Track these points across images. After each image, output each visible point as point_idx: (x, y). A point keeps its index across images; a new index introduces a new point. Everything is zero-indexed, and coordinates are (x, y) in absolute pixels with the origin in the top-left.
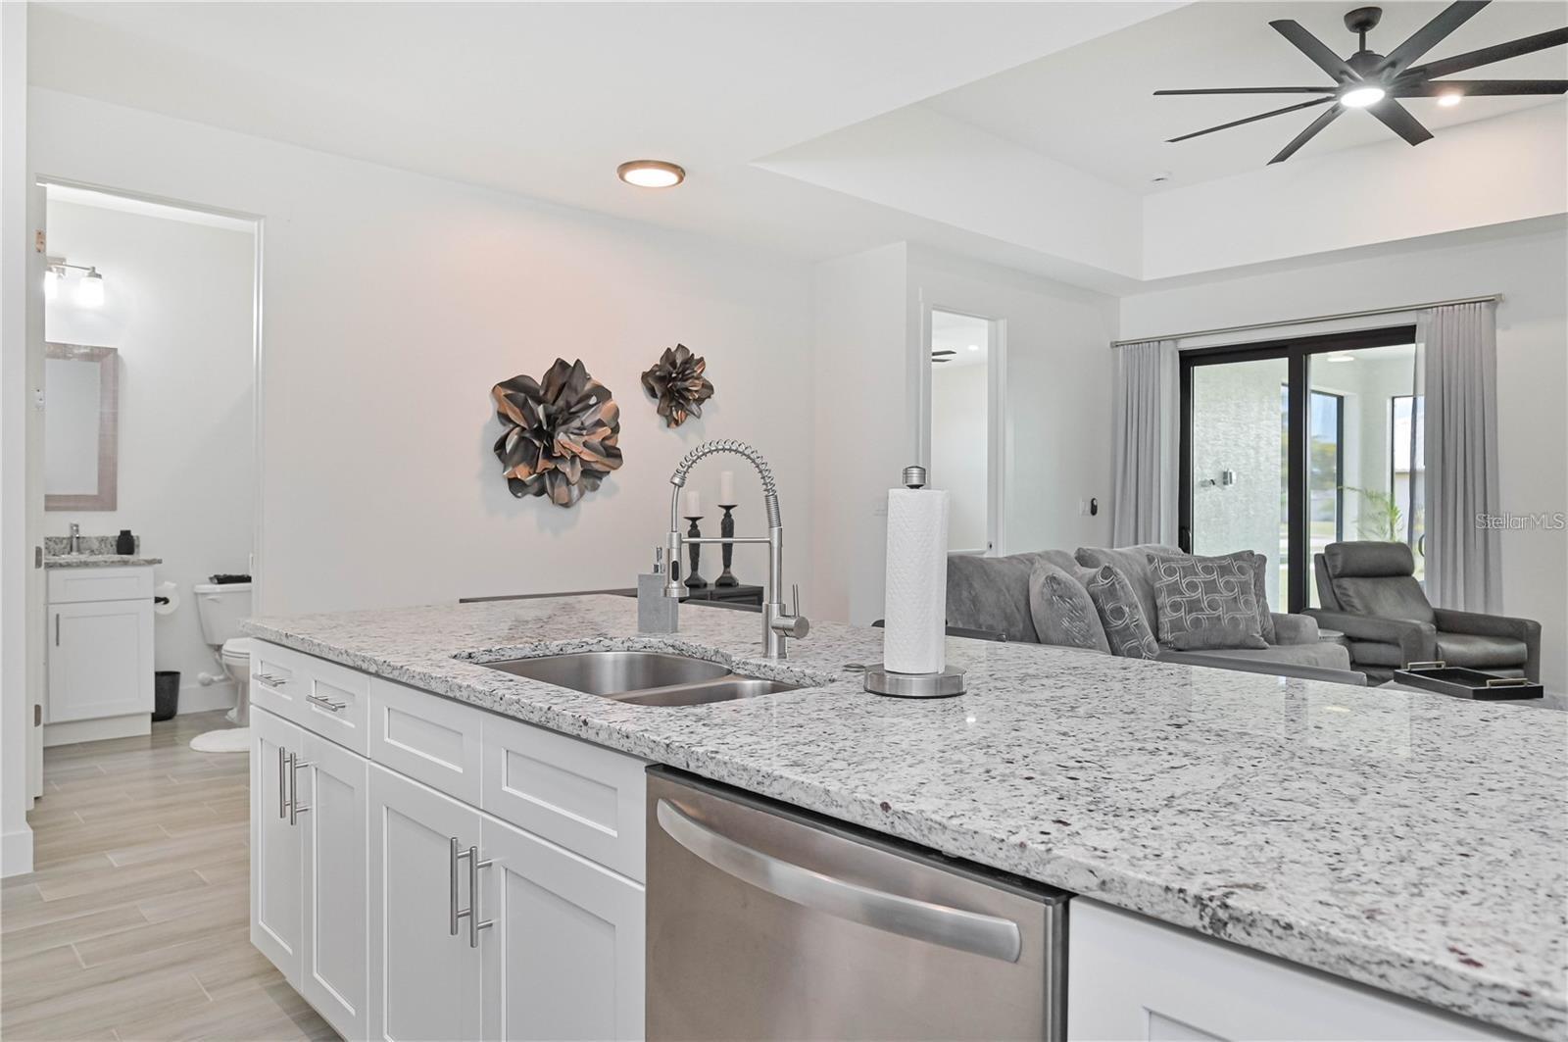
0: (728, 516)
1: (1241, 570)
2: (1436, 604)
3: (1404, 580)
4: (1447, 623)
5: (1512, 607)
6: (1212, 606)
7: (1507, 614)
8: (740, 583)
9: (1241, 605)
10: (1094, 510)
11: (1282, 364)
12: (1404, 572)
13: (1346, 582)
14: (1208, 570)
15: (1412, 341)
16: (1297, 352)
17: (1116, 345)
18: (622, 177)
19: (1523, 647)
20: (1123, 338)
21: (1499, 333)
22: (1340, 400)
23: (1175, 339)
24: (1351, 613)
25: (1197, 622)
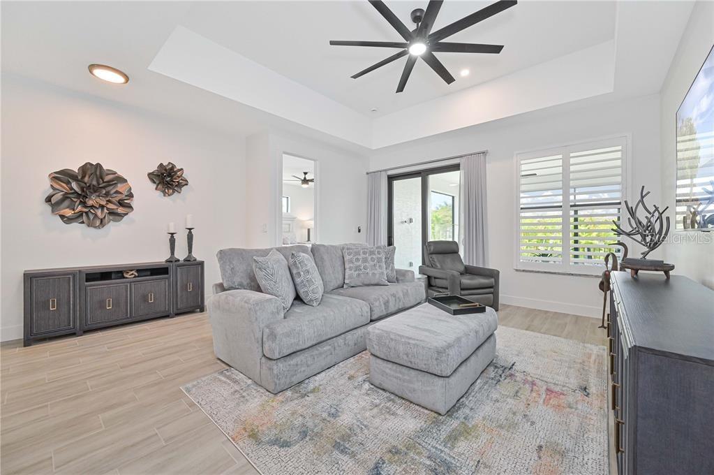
0: (190, 232)
1: (379, 253)
2: (466, 263)
3: (455, 255)
4: (469, 271)
5: (491, 265)
6: (365, 268)
7: (491, 267)
8: (198, 259)
9: (377, 267)
10: (359, 231)
11: (419, 179)
12: (456, 252)
13: (434, 256)
14: (364, 253)
15: (459, 169)
16: (423, 174)
17: (367, 174)
18: (91, 72)
19: (493, 280)
20: (371, 171)
21: (487, 165)
22: (453, 197)
23: (386, 170)
24: (434, 268)
25: (359, 275)
